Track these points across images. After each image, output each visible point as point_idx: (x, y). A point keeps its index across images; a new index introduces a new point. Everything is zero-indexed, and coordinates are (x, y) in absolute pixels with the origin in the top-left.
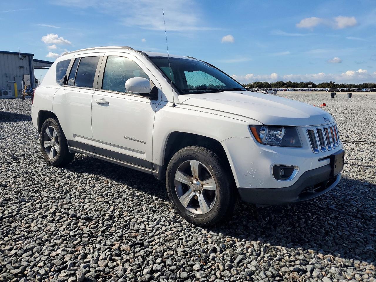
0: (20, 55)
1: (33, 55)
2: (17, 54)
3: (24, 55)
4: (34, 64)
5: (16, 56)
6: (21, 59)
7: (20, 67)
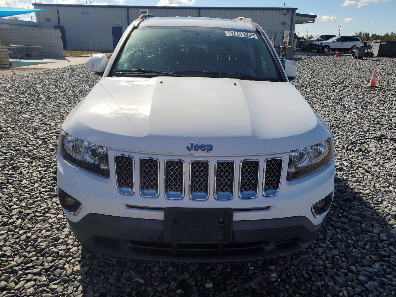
0: (284, 10)
1: (296, 9)
2: (282, 9)
3: (288, 10)
4: (296, 18)
5: (281, 11)
6: (285, 14)
7: (283, 23)
